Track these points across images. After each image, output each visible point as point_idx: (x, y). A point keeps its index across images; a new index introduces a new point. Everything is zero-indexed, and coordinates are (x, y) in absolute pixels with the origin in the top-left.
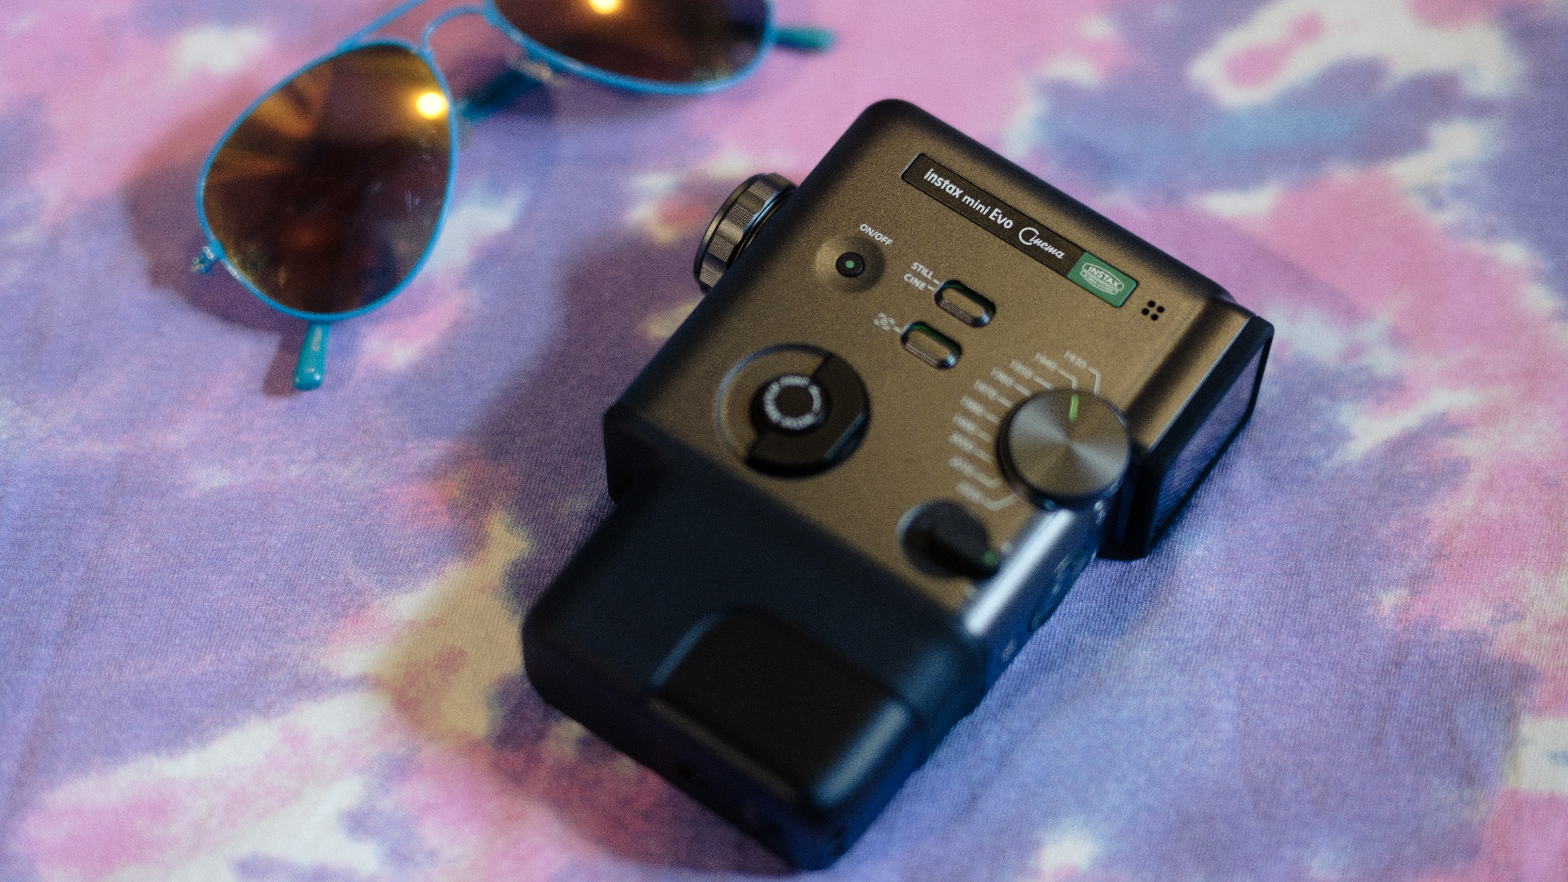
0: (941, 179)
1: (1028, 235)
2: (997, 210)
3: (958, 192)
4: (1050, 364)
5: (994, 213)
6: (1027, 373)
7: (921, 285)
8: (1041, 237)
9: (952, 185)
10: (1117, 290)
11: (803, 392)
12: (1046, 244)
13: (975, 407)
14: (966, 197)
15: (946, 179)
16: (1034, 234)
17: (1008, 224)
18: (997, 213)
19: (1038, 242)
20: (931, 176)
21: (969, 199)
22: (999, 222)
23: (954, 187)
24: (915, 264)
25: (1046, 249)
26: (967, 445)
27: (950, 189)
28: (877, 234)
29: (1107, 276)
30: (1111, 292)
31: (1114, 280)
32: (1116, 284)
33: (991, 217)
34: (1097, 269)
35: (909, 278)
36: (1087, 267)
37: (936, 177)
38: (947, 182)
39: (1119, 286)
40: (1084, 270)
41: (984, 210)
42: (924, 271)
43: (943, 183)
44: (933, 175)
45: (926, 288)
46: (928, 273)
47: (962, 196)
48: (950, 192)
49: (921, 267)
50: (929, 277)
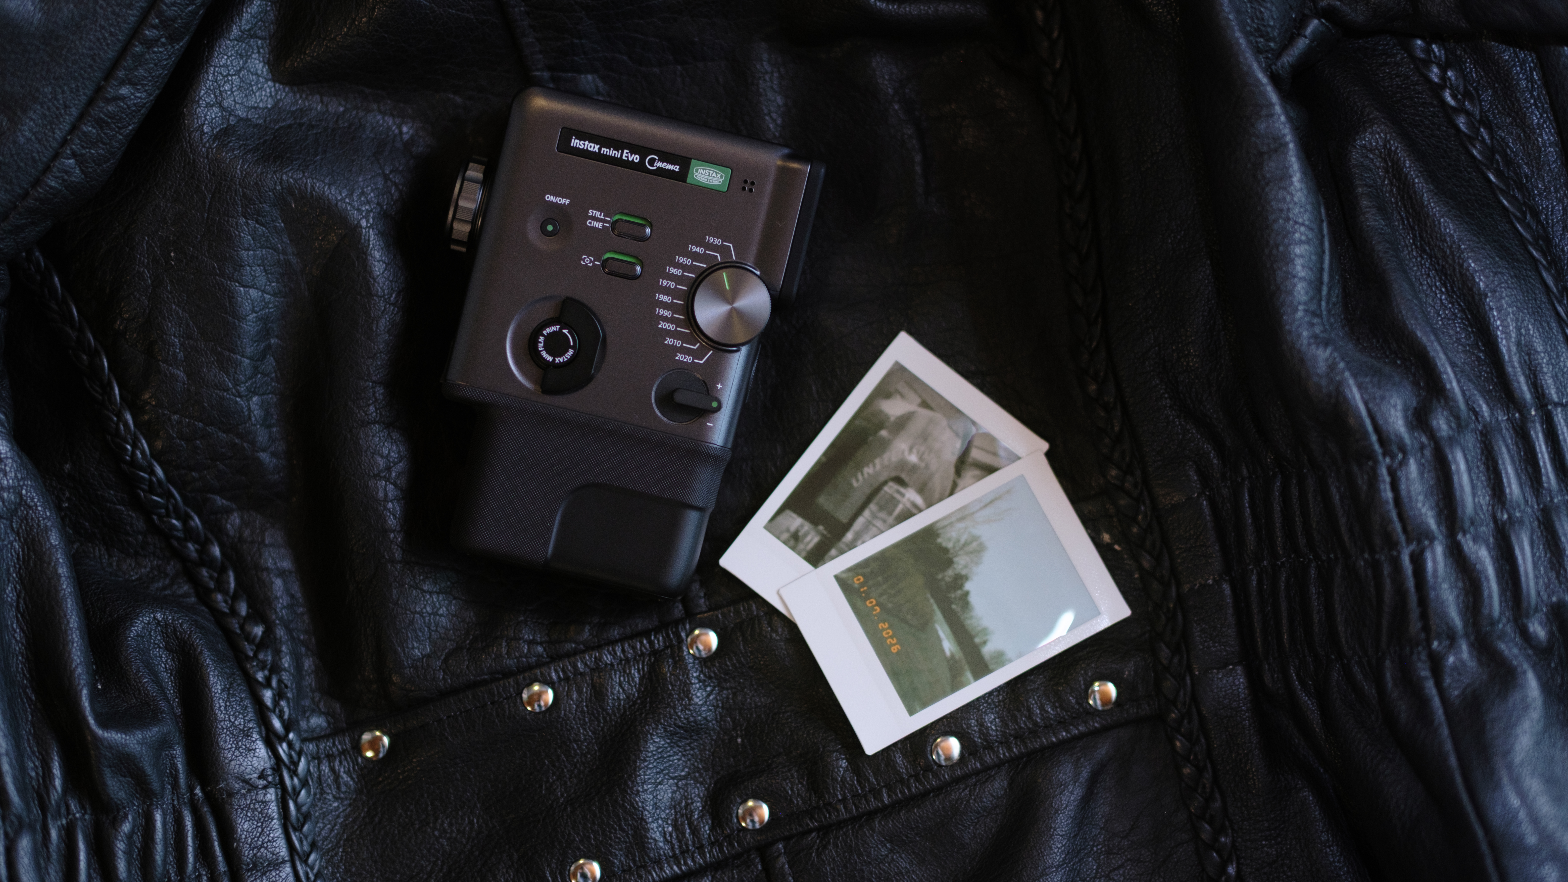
0: (582, 142)
1: (652, 162)
2: (626, 151)
3: (597, 147)
4: (700, 250)
5: (625, 154)
6: (688, 262)
7: (599, 225)
8: (662, 160)
9: (591, 144)
10: (721, 180)
11: (559, 334)
12: (665, 164)
13: (665, 298)
14: (603, 149)
15: (585, 141)
16: (655, 159)
17: (636, 158)
18: (627, 153)
19: (660, 164)
20: (575, 143)
21: (606, 150)
22: (630, 159)
23: (592, 145)
24: (590, 211)
25: (667, 168)
26: (671, 327)
27: (591, 147)
28: (558, 199)
29: (711, 172)
30: (718, 183)
31: (716, 173)
32: (719, 176)
33: (624, 158)
34: (703, 169)
35: (590, 223)
36: (697, 171)
37: (578, 141)
38: (587, 143)
39: (721, 177)
40: (696, 174)
41: (616, 154)
42: (598, 214)
43: (584, 144)
44: (576, 141)
45: (603, 226)
46: (600, 215)
47: (600, 149)
48: (591, 149)
49: (594, 212)
50: (602, 217)
